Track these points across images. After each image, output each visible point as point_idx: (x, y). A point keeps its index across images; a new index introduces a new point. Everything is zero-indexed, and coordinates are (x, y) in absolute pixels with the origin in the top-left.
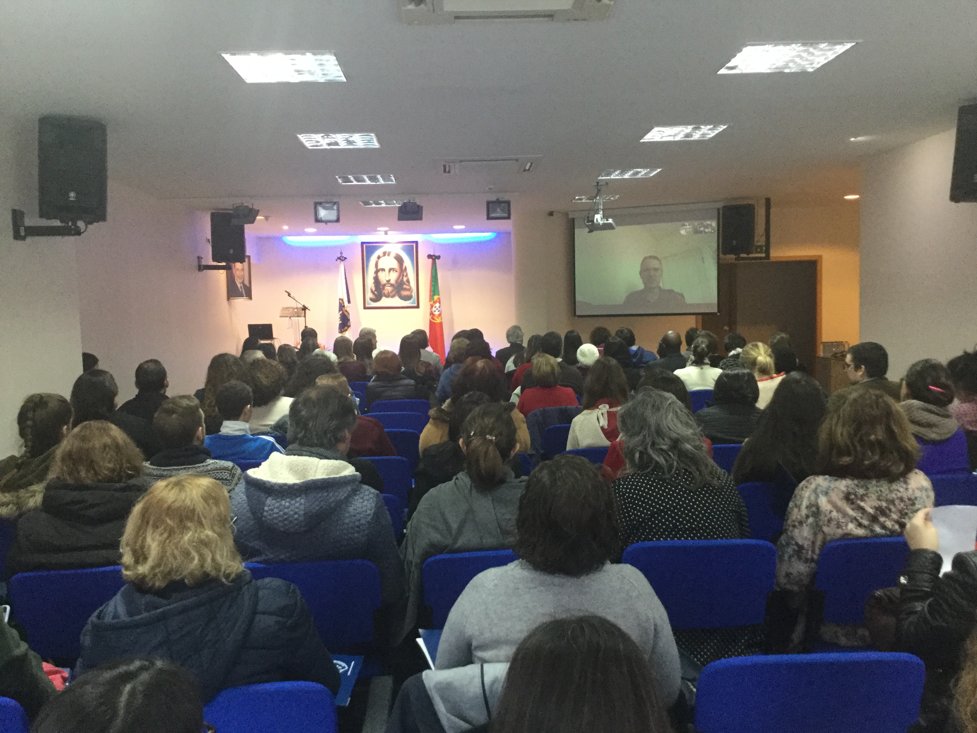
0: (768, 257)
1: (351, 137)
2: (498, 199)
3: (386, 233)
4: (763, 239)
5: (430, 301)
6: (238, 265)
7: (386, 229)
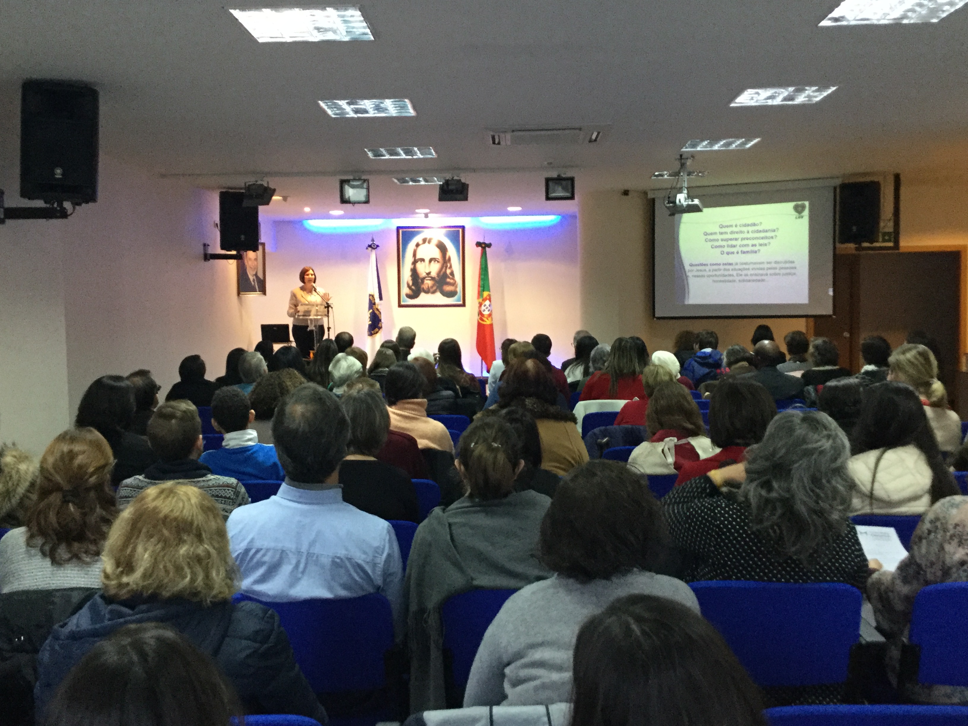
0: (897, 245)
1: (382, 103)
2: (559, 176)
3: (426, 216)
4: (891, 224)
5: (478, 298)
6: (251, 254)
7: (427, 211)
